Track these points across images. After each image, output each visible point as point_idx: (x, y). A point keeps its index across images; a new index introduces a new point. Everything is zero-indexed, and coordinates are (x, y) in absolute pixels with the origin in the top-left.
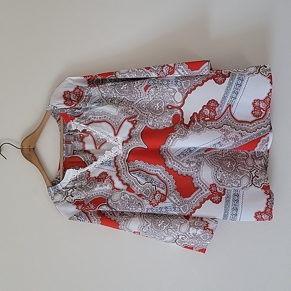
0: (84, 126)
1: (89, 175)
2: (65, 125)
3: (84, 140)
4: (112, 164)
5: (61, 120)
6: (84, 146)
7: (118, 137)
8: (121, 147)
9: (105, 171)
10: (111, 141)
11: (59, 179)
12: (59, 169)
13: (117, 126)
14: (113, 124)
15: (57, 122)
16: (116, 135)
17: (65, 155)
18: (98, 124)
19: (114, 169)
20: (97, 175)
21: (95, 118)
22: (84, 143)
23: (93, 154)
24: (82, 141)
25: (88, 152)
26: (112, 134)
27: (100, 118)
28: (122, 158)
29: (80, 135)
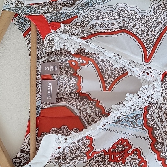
0: (80, 40)
1: (90, 146)
2: (39, 42)
3: (80, 72)
4: (141, 122)
5: (33, 32)
6: (78, 84)
7: (153, 64)
8: (158, 85)
9: (125, 137)
10: (135, 72)
11: (28, 153)
12: (28, 132)
13: (149, 39)
14: (143, 37)
15: (25, 35)
16: (147, 59)
17: (39, 103)
18: (108, 37)
19: (145, 133)
20: (107, 146)
21: (102, 25)
22: (79, 78)
23: (98, 102)
24: (74, 74)
25: (87, 97)
26: (139, 58)
27: (113, 24)
28: (161, 108)
29: (70, 62)
